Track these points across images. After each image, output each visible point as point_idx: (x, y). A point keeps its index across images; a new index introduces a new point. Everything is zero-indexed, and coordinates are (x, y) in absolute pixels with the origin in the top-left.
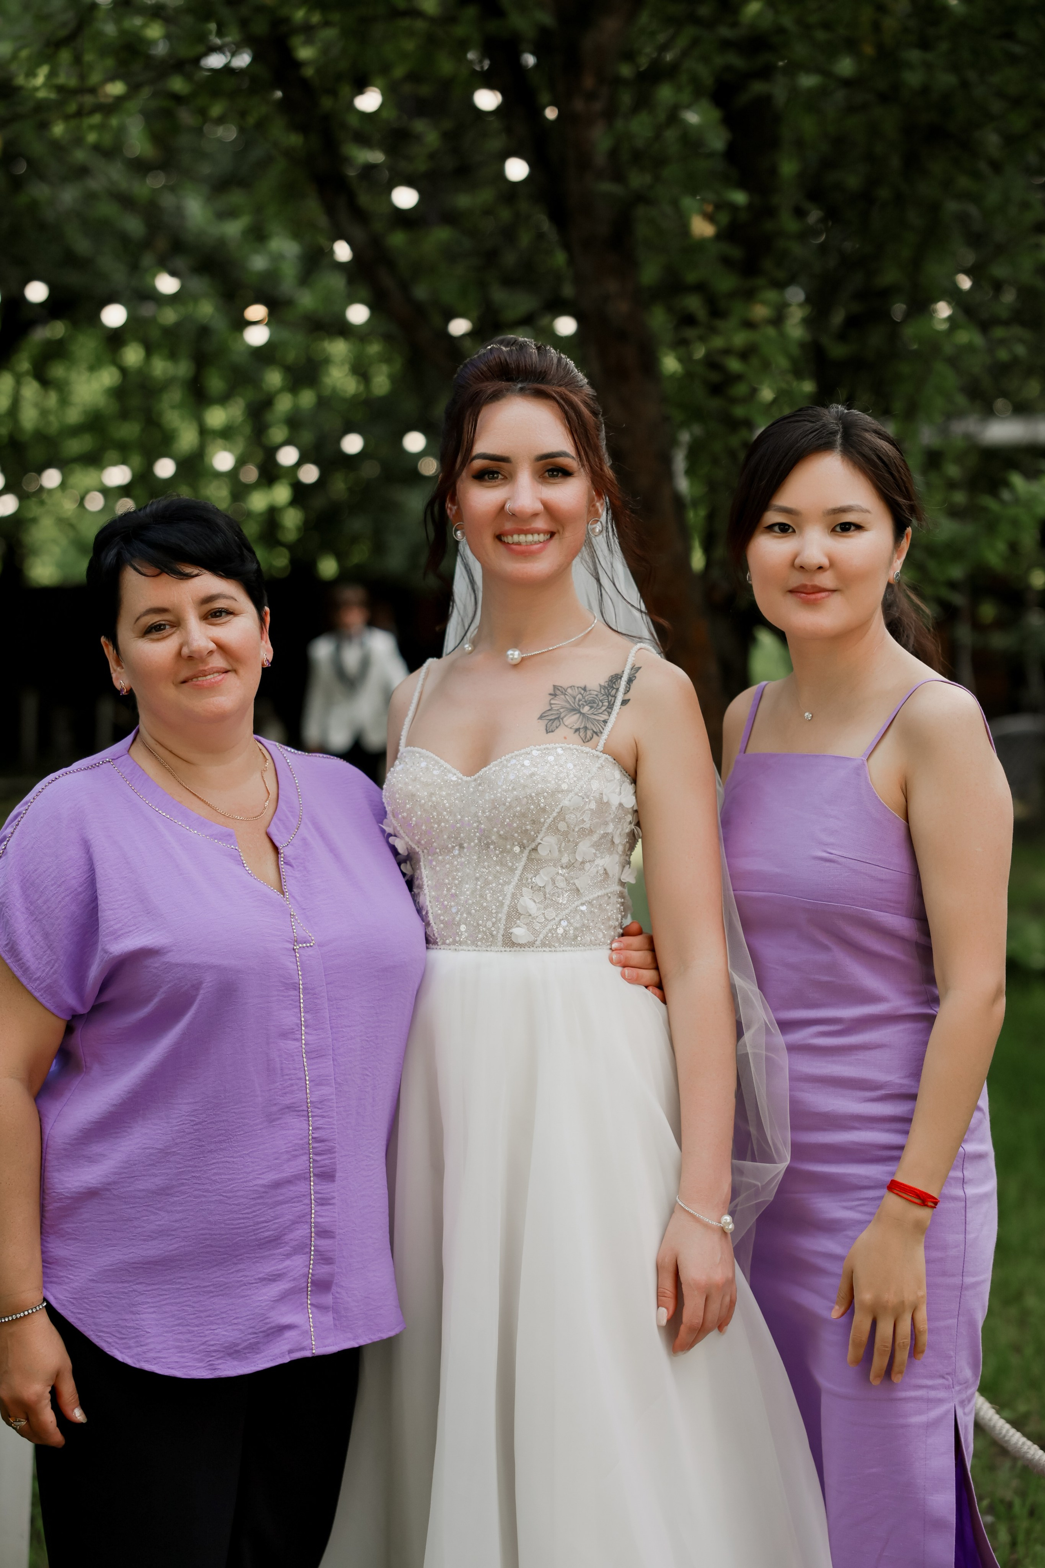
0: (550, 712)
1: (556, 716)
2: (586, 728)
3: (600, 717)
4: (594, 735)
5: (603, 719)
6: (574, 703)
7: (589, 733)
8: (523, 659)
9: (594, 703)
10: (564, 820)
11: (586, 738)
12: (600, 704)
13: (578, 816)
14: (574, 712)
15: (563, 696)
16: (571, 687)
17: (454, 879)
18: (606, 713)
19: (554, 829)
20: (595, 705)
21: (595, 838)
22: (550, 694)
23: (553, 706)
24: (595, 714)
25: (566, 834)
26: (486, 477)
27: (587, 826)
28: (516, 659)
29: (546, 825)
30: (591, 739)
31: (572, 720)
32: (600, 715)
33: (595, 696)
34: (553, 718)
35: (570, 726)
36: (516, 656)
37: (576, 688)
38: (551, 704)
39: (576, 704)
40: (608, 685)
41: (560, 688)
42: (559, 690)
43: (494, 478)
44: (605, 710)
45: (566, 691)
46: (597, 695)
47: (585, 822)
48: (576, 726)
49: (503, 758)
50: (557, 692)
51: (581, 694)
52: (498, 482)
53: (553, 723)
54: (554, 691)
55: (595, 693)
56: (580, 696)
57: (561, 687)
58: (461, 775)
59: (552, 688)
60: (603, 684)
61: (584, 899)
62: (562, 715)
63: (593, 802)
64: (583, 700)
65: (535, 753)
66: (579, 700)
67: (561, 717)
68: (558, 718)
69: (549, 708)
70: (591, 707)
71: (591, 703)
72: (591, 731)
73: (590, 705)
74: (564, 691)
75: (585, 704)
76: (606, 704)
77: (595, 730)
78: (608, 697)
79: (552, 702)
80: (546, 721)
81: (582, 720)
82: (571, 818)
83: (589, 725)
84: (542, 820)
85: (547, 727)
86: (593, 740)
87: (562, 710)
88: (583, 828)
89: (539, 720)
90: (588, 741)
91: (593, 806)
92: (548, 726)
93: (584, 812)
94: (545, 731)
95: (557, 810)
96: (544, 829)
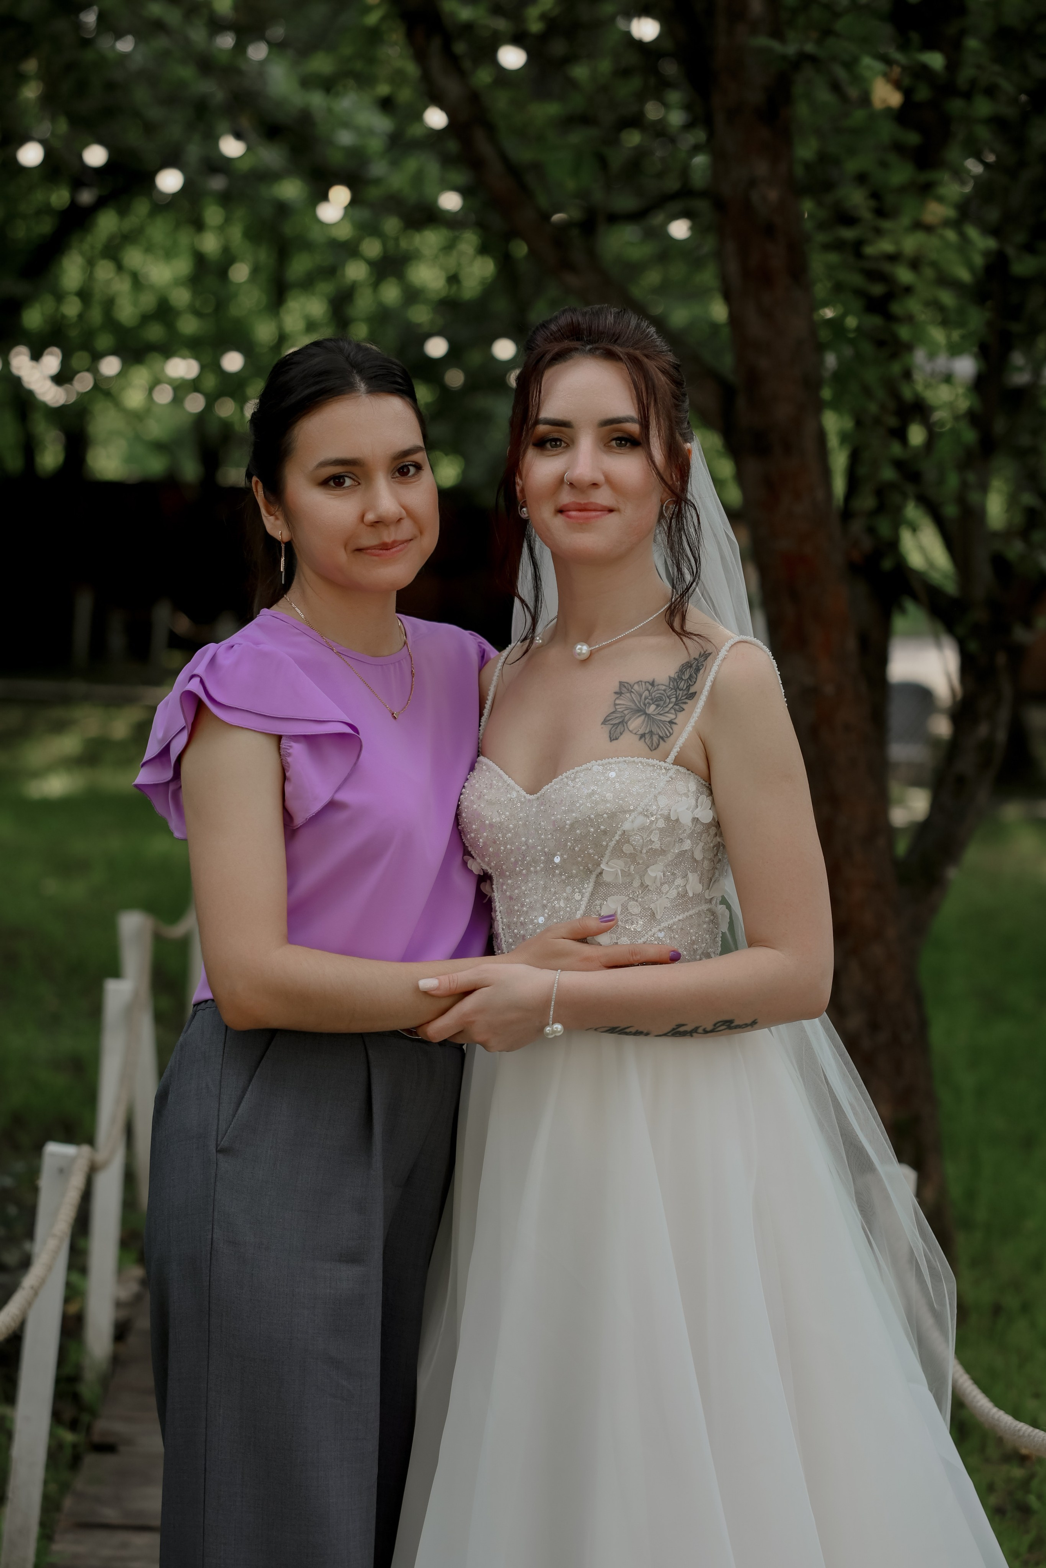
0: (615, 715)
1: (621, 720)
2: (651, 733)
3: (666, 716)
4: (661, 740)
5: (668, 719)
6: (640, 702)
7: (655, 738)
8: (591, 653)
9: (661, 700)
10: (628, 842)
11: (652, 745)
12: (668, 700)
13: (645, 836)
14: (639, 714)
15: (628, 695)
16: (638, 682)
17: (523, 905)
18: (673, 711)
19: (618, 852)
20: (662, 703)
21: (670, 857)
22: (616, 693)
23: (617, 707)
24: (661, 714)
25: (633, 857)
26: (548, 445)
27: (657, 846)
28: (584, 654)
29: (610, 849)
30: (658, 745)
31: (636, 723)
32: (666, 714)
33: (663, 692)
34: (617, 722)
35: (634, 732)
36: (584, 651)
37: (643, 684)
38: (615, 705)
39: (642, 703)
40: (678, 676)
41: (626, 685)
42: (625, 687)
43: (556, 446)
44: (672, 708)
45: (632, 688)
46: (665, 690)
47: (654, 842)
48: (641, 732)
49: (564, 774)
50: (623, 688)
51: (648, 690)
52: (560, 450)
53: (616, 728)
54: (620, 688)
55: (664, 687)
56: (647, 693)
57: (627, 683)
58: (524, 793)
59: (617, 684)
60: (672, 676)
61: (663, 925)
62: (627, 718)
63: (662, 820)
64: (649, 698)
65: (595, 768)
66: (646, 699)
67: (626, 720)
68: (622, 722)
69: (613, 710)
70: (658, 706)
71: (657, 701)
72: (657, 736)
73: (656, 703)
74: (630, 689)
75: (651, 702)
76: (674, 700)
77: (661, 735)
78: (676, 691)
79: (618, 702)
80: (610, 726)
81: (648, 722)
82: (637, 840)
83: (655, 729)
84: (604, 843)
85: (610, 733)
86: (660, 746)
87: (626, 712)
88: (652, 849)
89: (603, 726)
90: (655, 749)
91: (661, 824)
92: (612, 733)
93: (651, 832)
94: (608, 739)
95: (619, 833)
96: (608, 853)
